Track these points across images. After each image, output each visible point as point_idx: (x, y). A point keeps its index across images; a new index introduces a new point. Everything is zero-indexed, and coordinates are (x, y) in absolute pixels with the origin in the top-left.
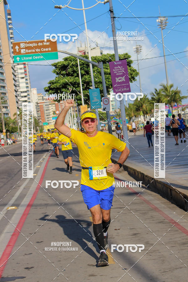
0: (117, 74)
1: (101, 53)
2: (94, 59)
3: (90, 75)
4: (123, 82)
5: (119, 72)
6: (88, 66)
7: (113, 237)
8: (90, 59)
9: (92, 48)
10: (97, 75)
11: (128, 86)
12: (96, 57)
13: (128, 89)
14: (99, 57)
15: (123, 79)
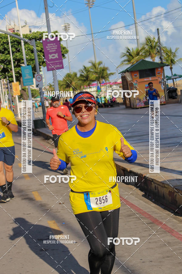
0: (50, 51)
1: (30, 31)
2: (26, 36)
3: (22, 53)
4: (56, 59)
5: (53, 49)
6: (19, 43)
7: (59, 211)
8: (22, 37)
9: (23, 26)
10: (28, 53)
11: (61, 63)
12: (27, 35)
13: (61, 66)
14: (29, 35)
15: (56, 56)
